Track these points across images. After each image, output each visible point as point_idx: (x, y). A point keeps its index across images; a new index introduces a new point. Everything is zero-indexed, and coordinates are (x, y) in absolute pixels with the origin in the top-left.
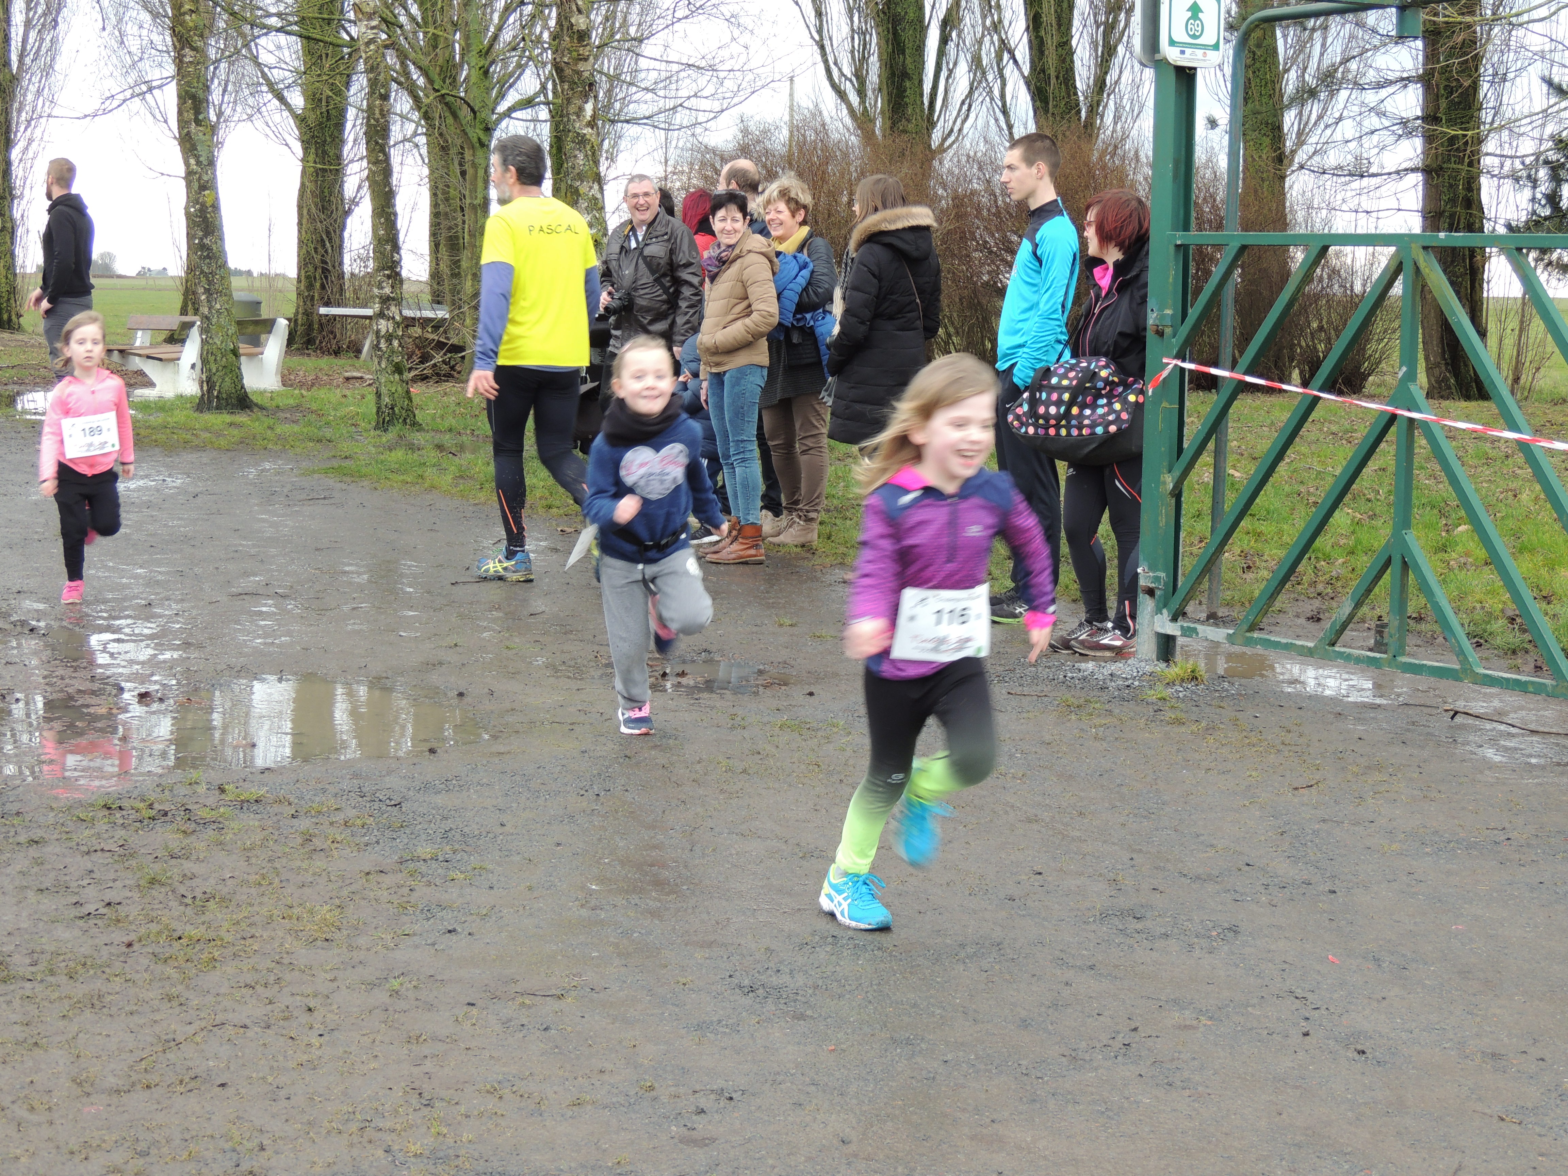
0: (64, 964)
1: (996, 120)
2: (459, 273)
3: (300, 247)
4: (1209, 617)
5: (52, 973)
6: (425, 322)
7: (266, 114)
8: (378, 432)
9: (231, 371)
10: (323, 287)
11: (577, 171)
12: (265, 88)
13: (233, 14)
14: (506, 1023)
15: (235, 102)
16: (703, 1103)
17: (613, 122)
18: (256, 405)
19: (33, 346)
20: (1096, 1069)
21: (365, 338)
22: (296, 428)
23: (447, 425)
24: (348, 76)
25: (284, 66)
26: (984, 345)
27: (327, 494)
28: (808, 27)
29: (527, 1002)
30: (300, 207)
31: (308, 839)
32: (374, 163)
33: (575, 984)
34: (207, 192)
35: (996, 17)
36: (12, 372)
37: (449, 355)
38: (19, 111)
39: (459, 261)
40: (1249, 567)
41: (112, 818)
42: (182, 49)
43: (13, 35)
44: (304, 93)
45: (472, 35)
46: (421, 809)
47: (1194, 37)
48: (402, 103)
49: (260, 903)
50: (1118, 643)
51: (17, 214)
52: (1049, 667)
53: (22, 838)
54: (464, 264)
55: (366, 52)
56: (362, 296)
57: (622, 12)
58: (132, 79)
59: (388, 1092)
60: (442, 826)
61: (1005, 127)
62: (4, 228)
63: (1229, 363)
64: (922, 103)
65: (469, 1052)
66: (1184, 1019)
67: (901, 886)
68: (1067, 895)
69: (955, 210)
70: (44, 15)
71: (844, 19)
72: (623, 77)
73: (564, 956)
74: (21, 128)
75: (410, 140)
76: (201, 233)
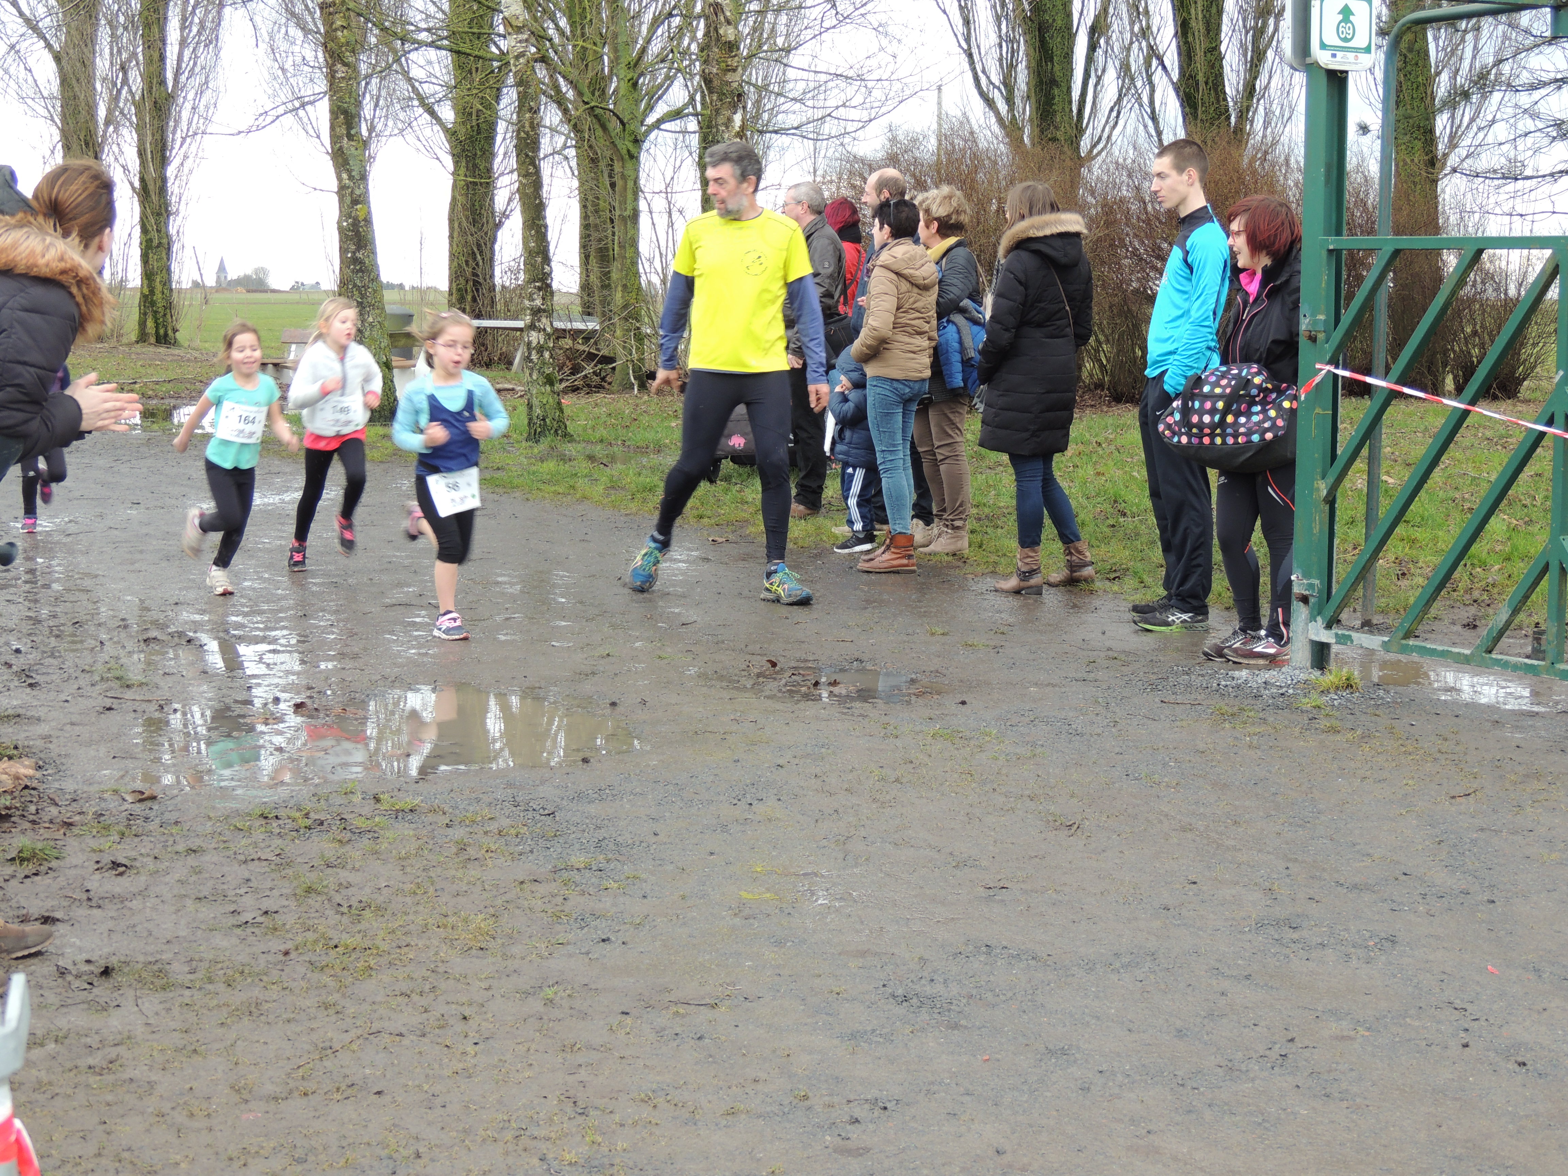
0: (222, 972)
1: (1145, 126)
2: (609, 285)
3: (451, 260)
4: (1363, 625)
5: (210, 981)
6: (575, 334)
7: (417, 128)
8: (530, 443)
10: (474, 300)
12: (416, 103)
13: (384, 29)
14: (660, 1032)
15: (387, 117)
16: (858, 1112)
17: (761, 132)
19: (189, 360)
20: (1253, 1080)
21: (516, 350)
23: (598, 436)
24: (498, 89)
25: (434, 80)
26: (1134, 352)
28: (956, 35)
29: (681, 1011)
30: (451, 221)
31: (462, 848)
32: (525, 176)
33: (728, 993)
34: (359, 206)
35: (1144, 23)
36: (169, 386)
37: (600, 366)
38: (175, 129)
39: (609, 272)
40: (1404, 574)
41: (269, 827)
42: (334, 65)
43: (168, 54)
44: (454, 107)
45: (620, 48)
46: (574, 819)
47: (1346, 40)
48: (551, 115)
49: (416, 912)
50: (1272, 651)
51: (172, 230)
52: (1203, 676)
53: (181, 847)
54: (615, 276)
55: (516, 66)
56: (513, 308)
57: (769, 23)
58: (284, 95)
59: (543, 1100)
60: (596, 835)
61: (1154, 133)
62: (160, 244)
63: (1382, 369)
64: (1071, 110)
65: (624, 1061)
66: (1342, 1030)
67: (1054, 896)
68: (1222, 905)
69: (1105, 218)
70: (199, 33)
71: (992, 27)
72: (771, 88)
73: (717, 965)
74: (177, 144)
75: (559, 153)
76: (353, 247)
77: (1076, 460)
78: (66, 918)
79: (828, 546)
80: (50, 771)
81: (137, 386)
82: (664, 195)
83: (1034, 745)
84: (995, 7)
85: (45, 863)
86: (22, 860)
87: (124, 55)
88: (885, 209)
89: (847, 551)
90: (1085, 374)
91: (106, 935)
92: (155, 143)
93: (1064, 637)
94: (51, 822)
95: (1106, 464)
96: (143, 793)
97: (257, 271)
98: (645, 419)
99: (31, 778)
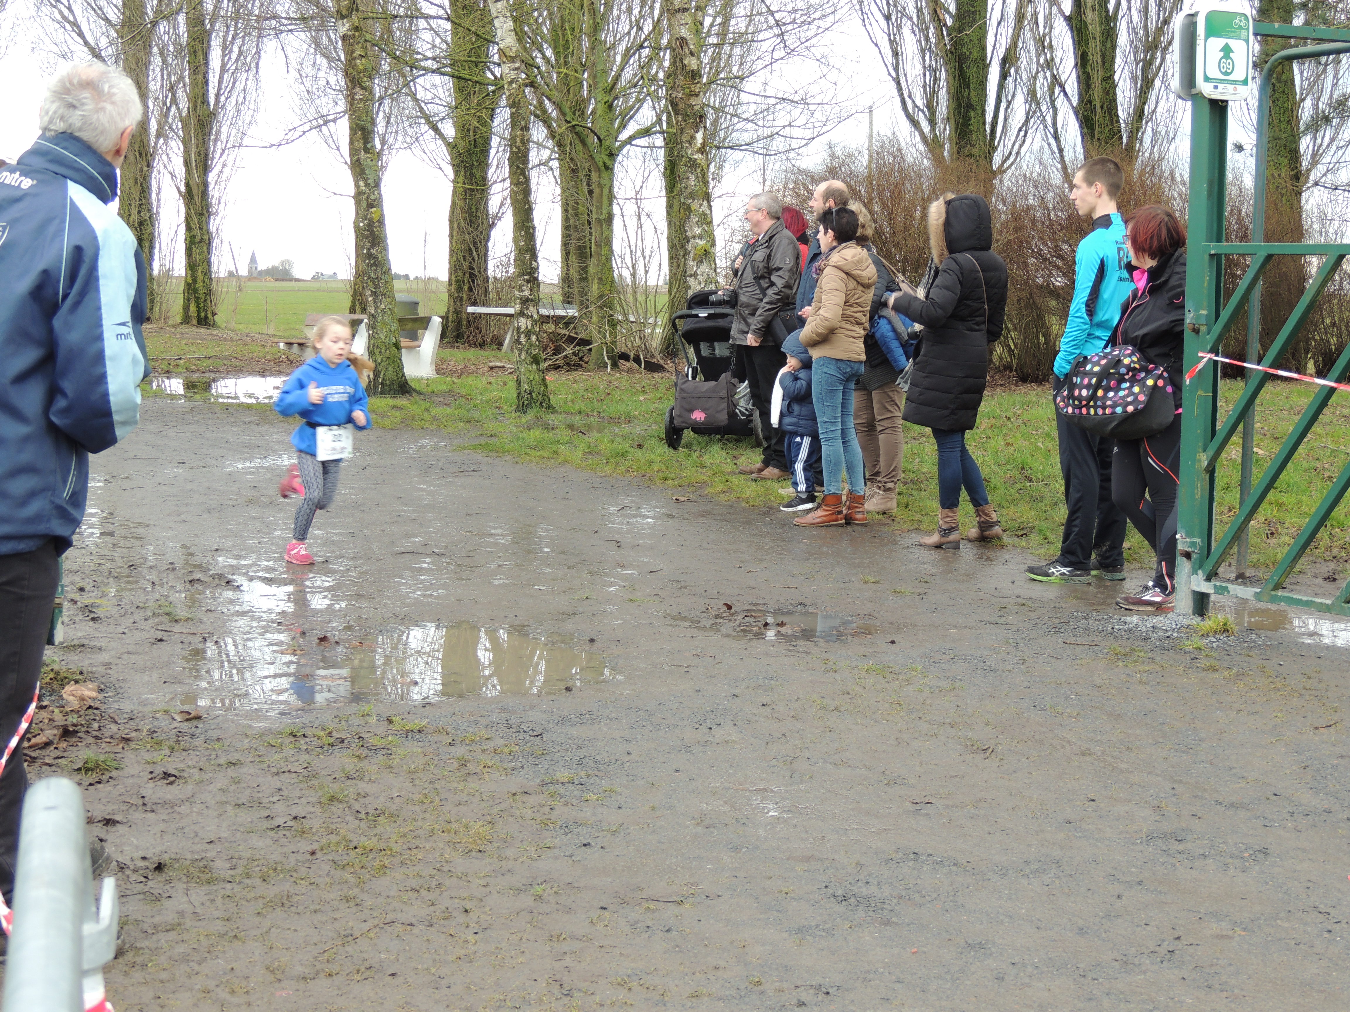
0: (258, 868)
1: (1049, 145)
2: (587, 278)
3: (451, 255)
4: (1238, 577)
5: (248, 876)
6: (557, 319)
7: (422, 142)
8: (518, 414)
9: (394, 361)
10: (470, 289)
11: (689, 190)
12: (423, 121)
13: (395, 58)
14: (633, 925)
15: (397, 132)
16: (804, 997)
17: (718, 148)
18: (415, 390)
19: (225, 340)
20: (1145, 972)
21: (506, 333)
22: (449, 410)
23: (577, 408)
24: (493, 110)
25: (438, 101)
26: (1038, 339)
27: (475, 467)
28: (886, 65)
29: (652, 907)
30: (451, 222)
31: (463, 764)
32: (516, 185)
33: (692, 891)
34: (374, 210)
35: (1048, 56)
36: (209, 362)
37: (577, 348)
38: (216, 140)
39: (586, 267)
40: (1272, 534)
41: (298, 744)
42: (353, 88)
43: (211, 77)
44: (455, 124)
45: (599, 75)
46: (559, 739)
47: (1226, 74)
48: (538, 132)
49: (424, 819)
50: (1158, 599)
51: (213, 229)
52: (1099, 620)
53: (222, 761)
54: (592, 270)
55: (509, 90)
56: (503, 297)
57: (725, 54)
58: (311, 114)
59: (534, 983)
60: (577, 754)
61: (1056, 151)
62: (202, 240)
63: (1255, 357)
64: (985, 129)
65: (603, 949)
66: (1221, 930)
67: (972, 811)
68: (1118, 820)
69: (1014, 224)
70: (237, 61)
71: (917, 59)
72: (727, 109)
73: (682, 868)
74: (217, 156)
75: (545, 164)
76: (369, 245)
77: (989, 432)
78: (125, 820)
79: (775, 505)
80: (110, 694)
81: (182, 361)
82: (634, 201)
83: (954, 679)
84: (920, 41)
85: (106, 772)
86: (87, 770)
87: (173, 78)
88: (828, 217)
89: (791, 509)
90: (995, 358)
91: (159, 835)
92: (199, 154)
93: (979, 585)
94: (111, 737)
95: (1014, 436)
96: (190, 714)
97: (283, 263)
98: (617, 394)
99: (94, 699)
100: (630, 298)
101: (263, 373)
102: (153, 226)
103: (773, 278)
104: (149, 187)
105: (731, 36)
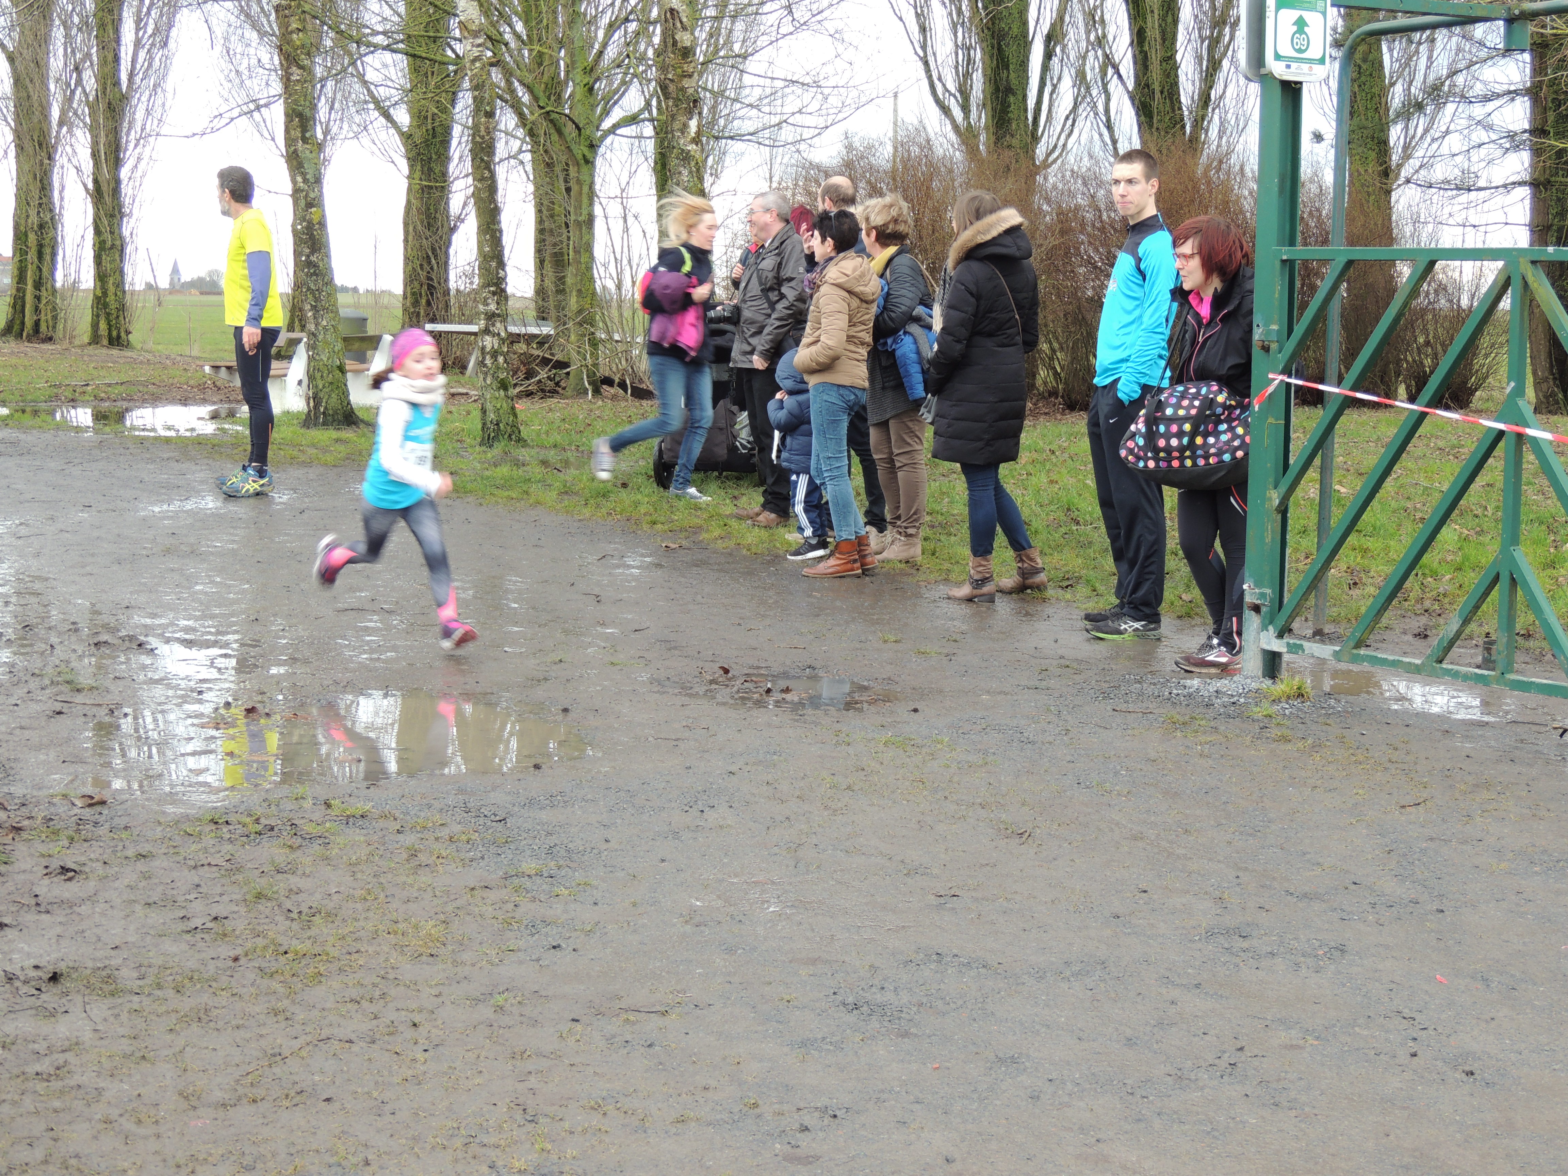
0: (171, 978)
1: (1101, 135)
2: (564, 290)
3: (406, 264)
4: (1315, 634)
5: (159, 987)
6: (530, 338)
7: (372, 131)
8: (483, 448)
9: (338, 387)
10: (429, 303)
12: (371, 106)
13: (340, 32)
14: (610, 1039)
15: (342, 120)
16: (807, 1120)
17: (717, 138)
18: (362, 421)
19: (141, 363)
20: (1202, 1089)
21: (470, 354)
23: (551, 441)
24: (454, 93)
25: (390, 84)
28: (911, 42)
29: (632, 1018)
30: (406, 225)
31: (413, 854)
32: (480, 181)
33: (679, 1000)
34: (314, 210)
35: (1100, 32)
36: (121, 388)
37: (554, 371)
38: (129, 130)
39: (564, 277)
40: (1355, 584)
41: (219, 833)
42: (289, 68)
43: (123, 55)
44: (409, 111)
45: (577, 53)
46: (525, 825)
47: (1300, 51)
48: (507, 120)
49: (366, 918)
50: (1224, 660)
51: (126, 232)
52: (1155, 684)
53: (130, 853)
54: (569, 280)
55: (472, 70)
56: (467, 313)
57: (725, 29)
58: (242, 98)
59: (493, 1107)
60: (547, 841)
61: (1109, 142)
62: (113, 246)
63: (1335, 378)
64: (1027, 118)
65: (574, 1068)
66: (1291, 1039)
67: (1005, 904)
68: (1173, 913)
69: (1060, 226)
70: (153, 35)
71: (948, 35)
72: (727, 93)
73: (668, 972)
74: (131, 146)
75: (514, 157)
76: (308, 251)
77: (1030, 468)
78: (15, 923)
79: (781, 552)
81: (89, 388)
82: (619, 200)
83: (986, 753)
84: (951, 14)
87: (78, 56)
89: (800, 558)
90: (1039, 382)
91: (54, 941)
92: (109, 144)
93: (1017, 645)
95: (1059, 473)
96: (92, 798)
97: (210, 273)
98: (599, 425)
100: (615, 313)
101: (185, 402)
102: (55, 229)
103: (784, 290)
104: (50, 184)
105: (732, 7)
